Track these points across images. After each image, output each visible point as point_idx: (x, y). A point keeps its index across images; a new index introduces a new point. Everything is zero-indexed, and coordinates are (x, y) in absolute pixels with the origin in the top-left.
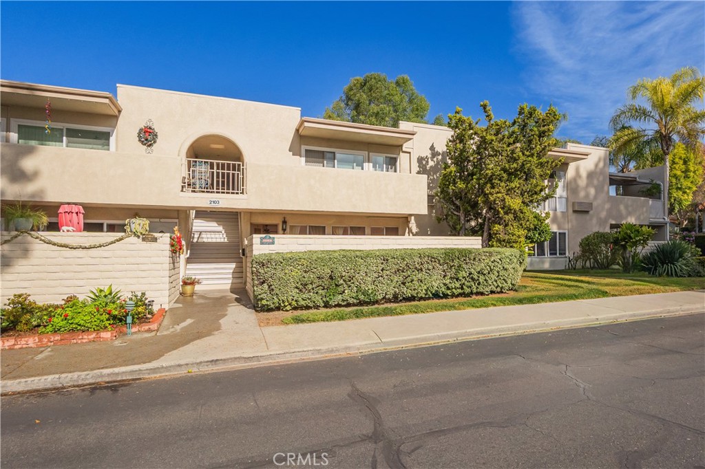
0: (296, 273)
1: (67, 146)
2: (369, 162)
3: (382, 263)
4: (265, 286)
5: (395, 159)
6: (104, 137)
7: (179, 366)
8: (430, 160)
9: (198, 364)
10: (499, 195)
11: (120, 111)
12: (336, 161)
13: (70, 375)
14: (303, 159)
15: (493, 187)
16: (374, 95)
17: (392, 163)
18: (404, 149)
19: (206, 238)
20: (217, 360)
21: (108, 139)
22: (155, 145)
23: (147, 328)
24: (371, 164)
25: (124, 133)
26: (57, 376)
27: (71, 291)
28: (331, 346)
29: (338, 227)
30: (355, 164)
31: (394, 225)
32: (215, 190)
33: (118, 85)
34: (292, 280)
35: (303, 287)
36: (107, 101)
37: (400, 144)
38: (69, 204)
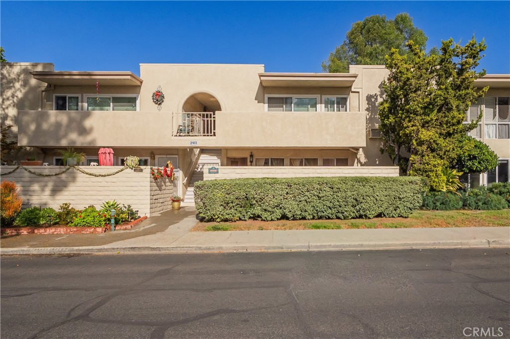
0: (221, 195)
1: (113, 110)
2: (321, 103)
3: (286, 188)
4: (201, 203)
5: (346, 99)
6: (132, 101)
7: (113, 249)
8: (379, 97)
9: (123, 249)
10: (414, 128)
11: (141, 82)
12: (293, 105)
13: (58, 248)
14: (266, 105)
15: (410, 121)
16: (371, 36)
17: (342, 102)
18: (353, 90)
20: (135, 248)
21: (135, 102)
22: (163, 104)
23: (124, 227)
24: (323, 105)
25: (145, 97)
26: (52, 248)
27: (91, 203)
28: (208, 246)
29: (296, 159)
30: (309, 106)
31: (344, 157)
32: (202, 134)
33: (140, 64)
34: (218, 200)
35: (226, 205)
36: (129, 77)
37: (349, 85)
38: (104, 147)
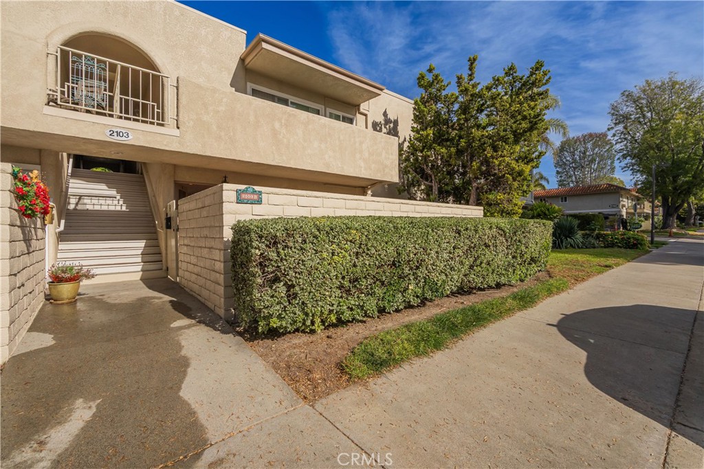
0: (344, 259)
4: (281, 288)
8: (383, 127)
18: (361, 110)
19: (90, 205)
34: (333, 273)
35: (352, 283)
37: (357, 103)
